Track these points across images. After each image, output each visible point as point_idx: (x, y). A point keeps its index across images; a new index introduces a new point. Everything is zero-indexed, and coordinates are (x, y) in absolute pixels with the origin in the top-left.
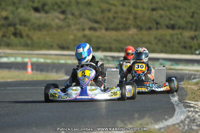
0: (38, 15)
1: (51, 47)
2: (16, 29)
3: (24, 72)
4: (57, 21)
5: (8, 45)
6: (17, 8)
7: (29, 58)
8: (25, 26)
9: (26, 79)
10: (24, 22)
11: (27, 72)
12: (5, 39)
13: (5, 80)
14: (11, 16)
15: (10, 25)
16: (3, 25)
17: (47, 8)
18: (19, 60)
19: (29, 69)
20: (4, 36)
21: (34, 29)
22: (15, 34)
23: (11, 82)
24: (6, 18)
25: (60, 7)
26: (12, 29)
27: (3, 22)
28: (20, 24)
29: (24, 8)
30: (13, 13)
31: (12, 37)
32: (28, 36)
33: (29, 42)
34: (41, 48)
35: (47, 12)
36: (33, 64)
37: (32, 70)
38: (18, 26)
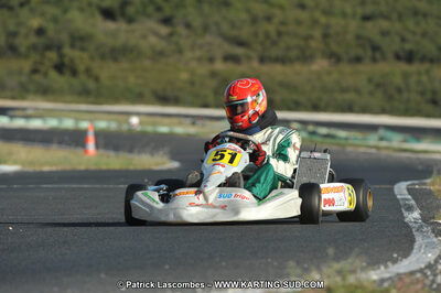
0: (110, 25)
1: (139, 98)
2: (61, 56)
3: (80, 151)
4: (153, 40)
5: (45, 92)
6: (65, 11)
7: (91, 121)
8: (83, 49)
9: (82, 167)
10: (79, 40)
11: (86, 152)
12: (37, 77)
13: (38, 169)
14: (51, 28)
15: (48, 48)
16: (34, 47)
17: (130, 10)
18: (69, 124)
19: (91, 146)
20: (35, 71)
21: (103, 57)
22: (59, 68)
23: (50, 172)
24: (40, 32)
25: (159, 9)
26: (52, 56)
27: (33, 39)
28: (72, 46)
29: (81, 10)
30: (55, 20)
31: (53, 74)
32: (88, 71)
33: (91, 84)
34: (116, 100)
35: (130, 20)
36: (99, 134)
37: (97, 146)
38: (67, 51)
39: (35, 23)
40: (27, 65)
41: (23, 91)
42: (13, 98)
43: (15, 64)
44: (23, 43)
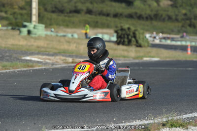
39: (184, 11)
40: (180, 24)
41: (179, 32)
42: (175, 34)
43: (177, 24)
44: (180, 18)
